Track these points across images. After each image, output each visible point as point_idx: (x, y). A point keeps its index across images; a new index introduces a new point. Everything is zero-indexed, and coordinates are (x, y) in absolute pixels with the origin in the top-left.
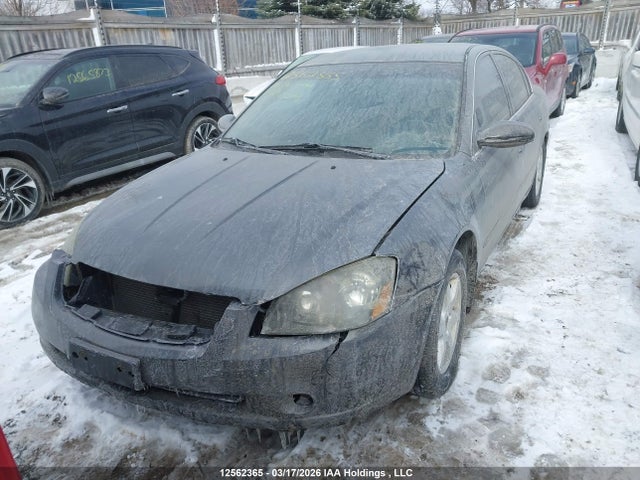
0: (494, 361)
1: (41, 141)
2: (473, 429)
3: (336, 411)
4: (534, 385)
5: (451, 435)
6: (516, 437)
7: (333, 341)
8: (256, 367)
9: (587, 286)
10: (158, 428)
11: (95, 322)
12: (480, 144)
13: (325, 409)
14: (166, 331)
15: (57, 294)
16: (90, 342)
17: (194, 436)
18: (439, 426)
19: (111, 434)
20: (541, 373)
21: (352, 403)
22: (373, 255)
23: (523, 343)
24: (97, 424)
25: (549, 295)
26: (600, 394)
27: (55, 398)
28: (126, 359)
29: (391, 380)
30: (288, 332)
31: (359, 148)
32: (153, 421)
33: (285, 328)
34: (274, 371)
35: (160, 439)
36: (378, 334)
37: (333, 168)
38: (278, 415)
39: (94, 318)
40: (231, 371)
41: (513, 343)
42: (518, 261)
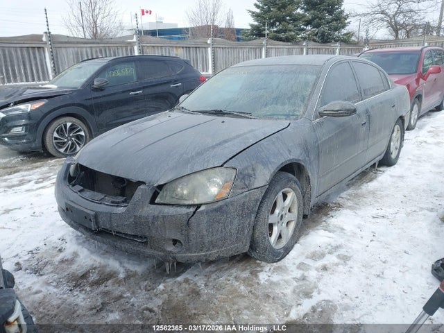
0: (318, 249)
1: (90, 109)
2: (287, 282)
3: (195, 252)
4: (337, 264)
5: (272, 283)
6: (311, 289)
7: (192, 210)
8: (150, 220)
9: (403, 215)
10: (109, 259)
11: (79, 193)
12: (321, 115)
13: (189, 250)
14: (112, 200)
15: (65, 179)
16: (74, 203)
17: (126, 265)
18: (267, 278)
19: (85, 259)
20: (345, 259)
21: (205, 249)
22: (222, 166)
23: (341, 241)
24: (79, 253)
25: (373, 217)
26: (378, 274)
27: (63, 240)
28: (89, 212)
29: (230, 241)
30: (169, 202)
31: (244, 113)
32: (107, 256)
33: (167, 201)
34: (159, 222)
35: (109, 265)
36: (220, 209)
37: (223, 122)
38: (164, 250)
39: (79, 191)
40: (138, 222)
41: (335, 241)
42: (363, 196)
